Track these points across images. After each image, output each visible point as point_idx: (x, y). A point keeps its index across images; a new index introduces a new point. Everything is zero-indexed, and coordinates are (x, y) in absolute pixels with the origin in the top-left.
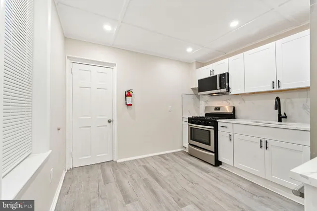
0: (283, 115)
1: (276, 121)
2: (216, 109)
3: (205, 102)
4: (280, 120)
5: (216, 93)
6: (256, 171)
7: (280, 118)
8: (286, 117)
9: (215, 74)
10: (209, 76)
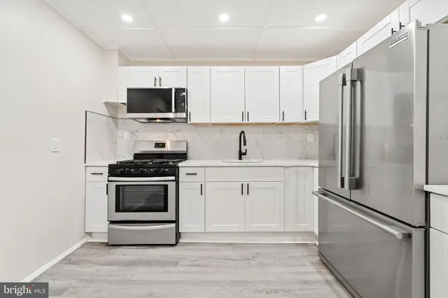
0: (243, 151)
1: (235, 158)
2: (157, 145)
3: (131, 132)
4: (240, 158)
5: (160, 119)
6: (235, 227)
7: (241, 155)
8: (245, 154)
9: (164, 86)
10: (152, 86)
